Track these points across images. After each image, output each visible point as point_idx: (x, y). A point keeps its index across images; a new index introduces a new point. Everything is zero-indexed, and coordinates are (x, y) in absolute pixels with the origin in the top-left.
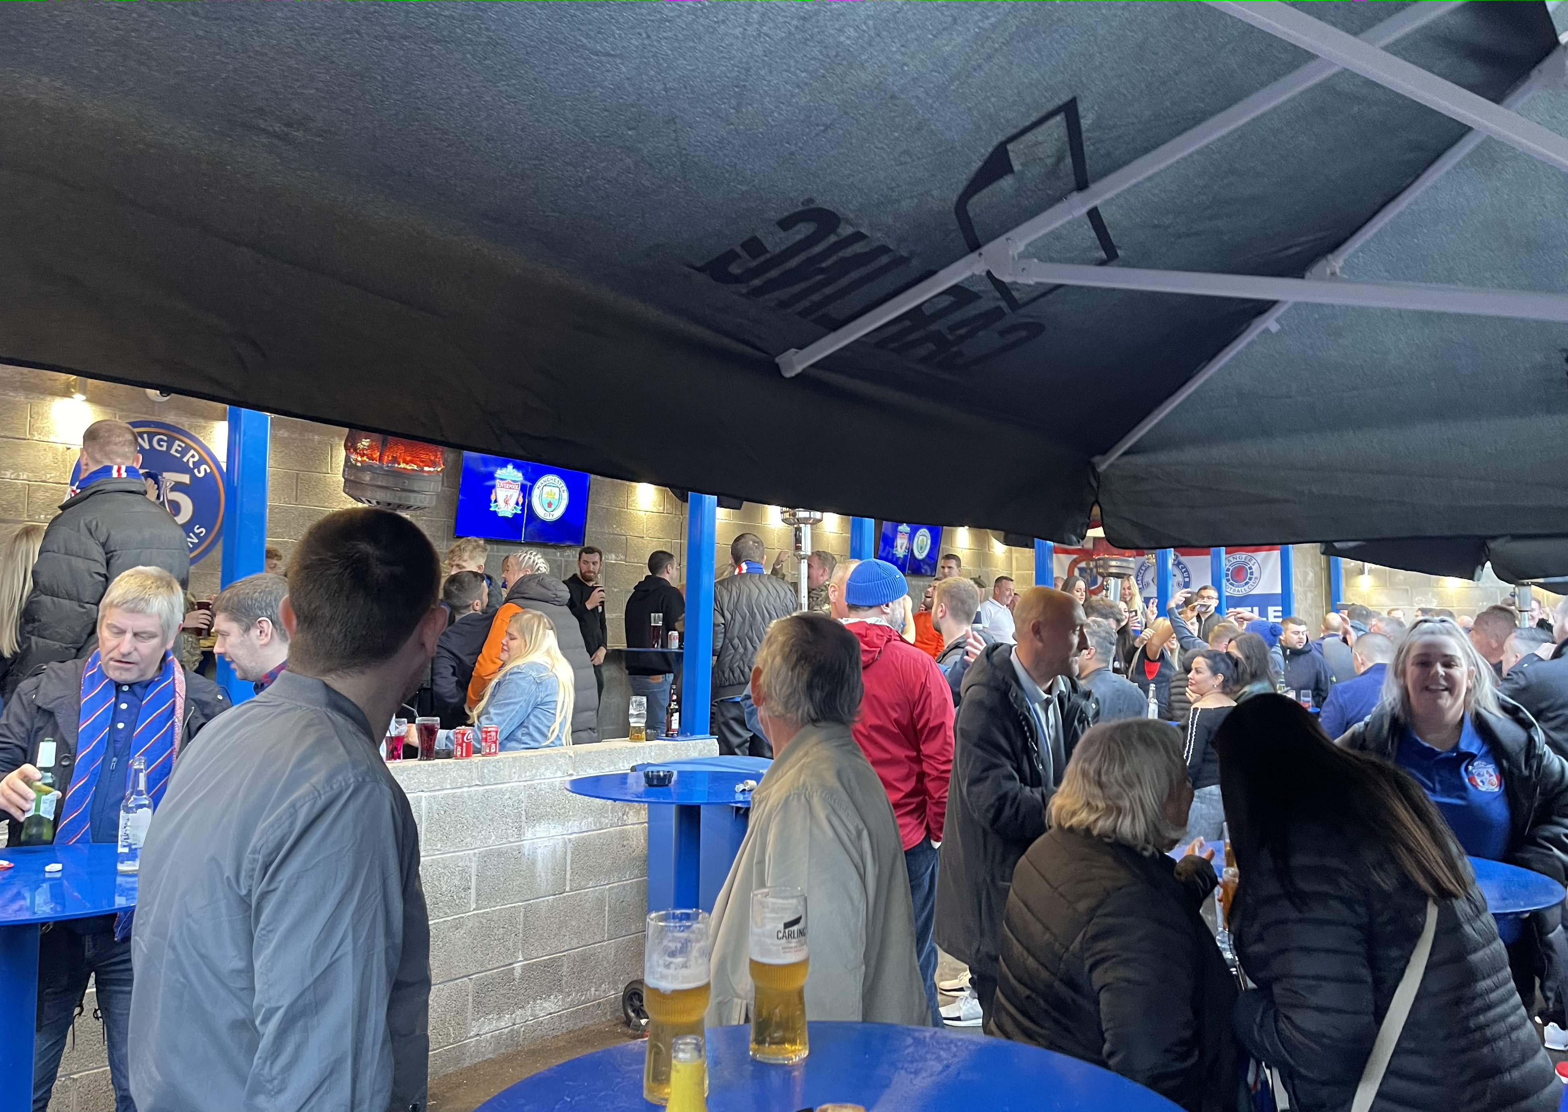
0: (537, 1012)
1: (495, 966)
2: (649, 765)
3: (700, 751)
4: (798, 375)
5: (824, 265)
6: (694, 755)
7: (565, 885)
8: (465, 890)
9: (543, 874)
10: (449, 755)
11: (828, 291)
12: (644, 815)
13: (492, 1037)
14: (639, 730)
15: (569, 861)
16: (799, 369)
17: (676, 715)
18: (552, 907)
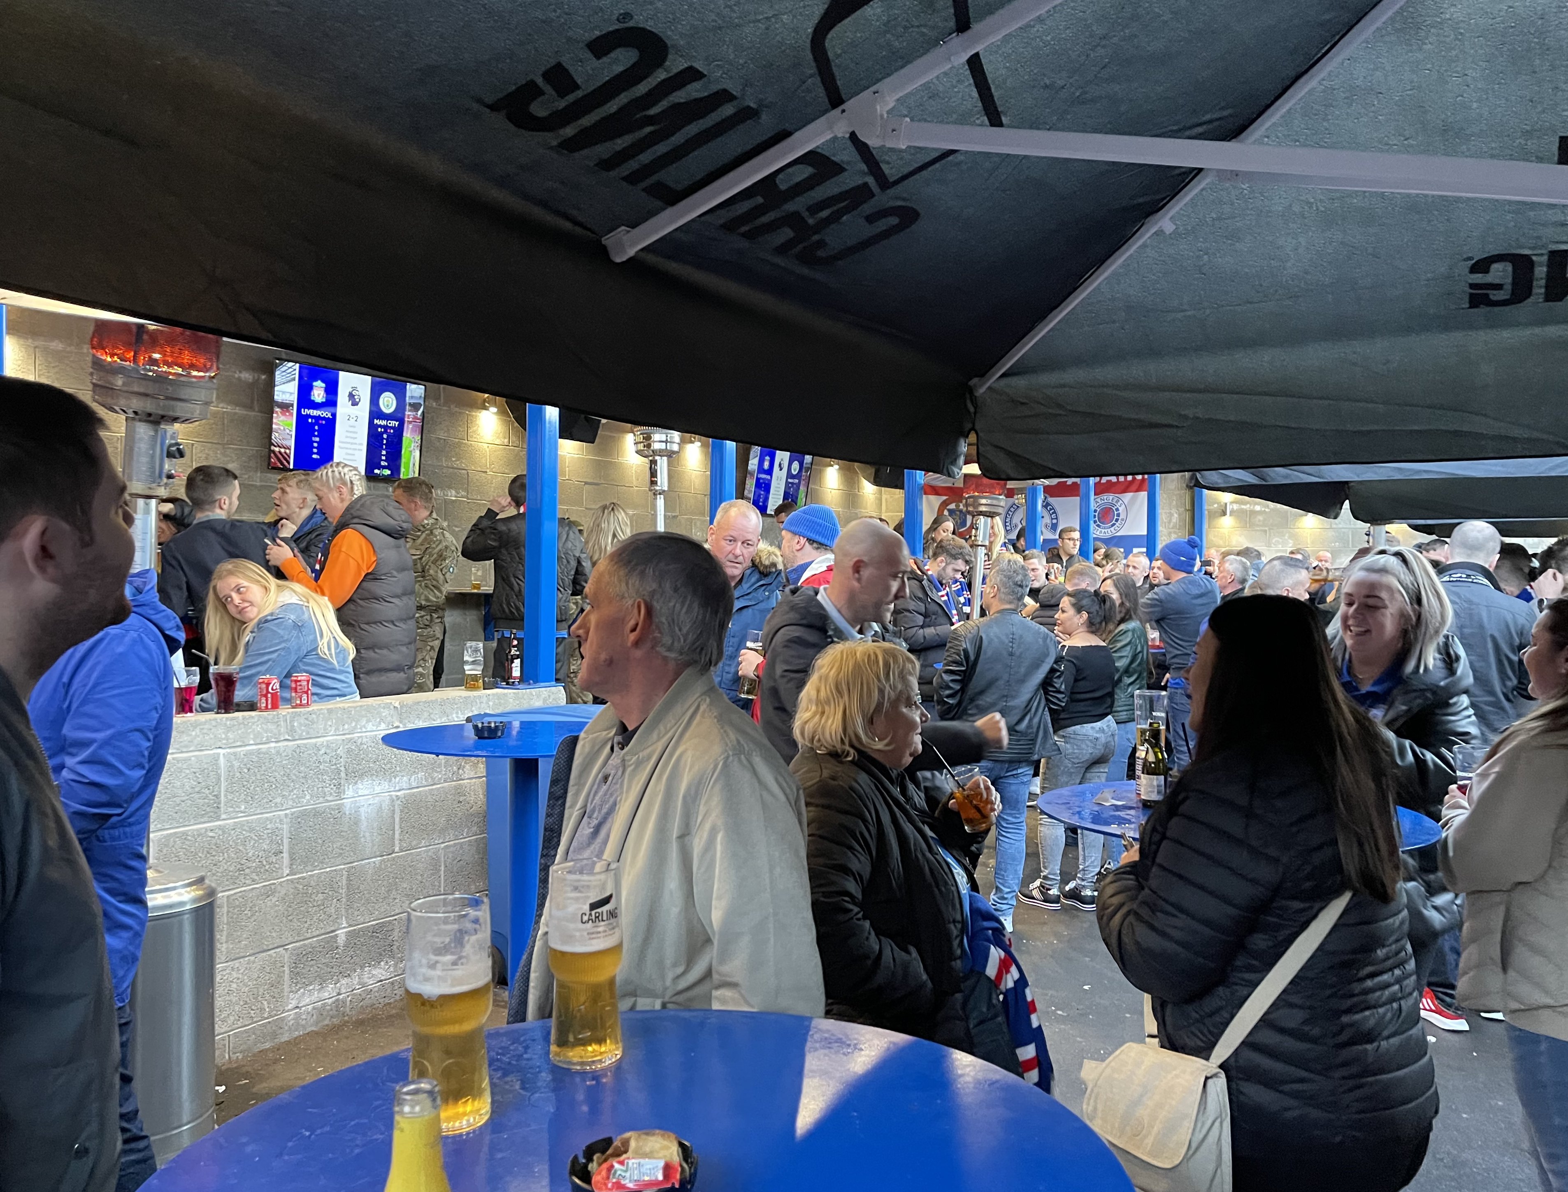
0: (366, 980)
1: (315, 934)
2: (486, 715)
3: (545, 700)
4: (631, 259)
5: (652, 112)
6: (538, 704)
7: (393, 845)
8: (276, 854)
9: (367, 834)
10: (252, 706)
11: (661, 149)
12: (482, 768)
13: (314, 1008)
14: (475, 678)
15: (397, 820)
16: (631, 252)
17: (517, 662)
18: (380, 868)
